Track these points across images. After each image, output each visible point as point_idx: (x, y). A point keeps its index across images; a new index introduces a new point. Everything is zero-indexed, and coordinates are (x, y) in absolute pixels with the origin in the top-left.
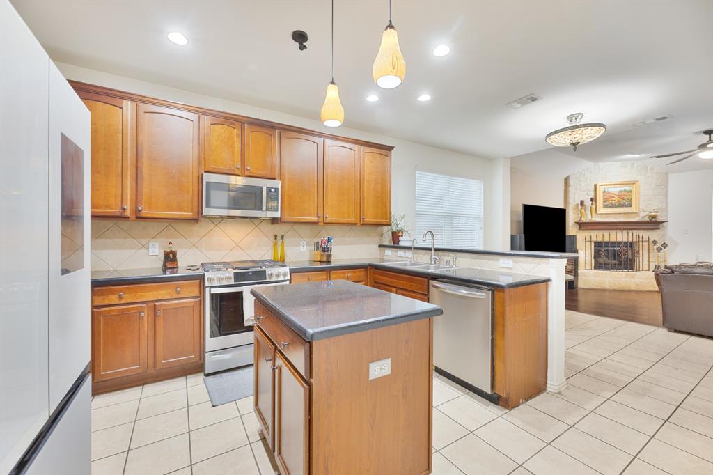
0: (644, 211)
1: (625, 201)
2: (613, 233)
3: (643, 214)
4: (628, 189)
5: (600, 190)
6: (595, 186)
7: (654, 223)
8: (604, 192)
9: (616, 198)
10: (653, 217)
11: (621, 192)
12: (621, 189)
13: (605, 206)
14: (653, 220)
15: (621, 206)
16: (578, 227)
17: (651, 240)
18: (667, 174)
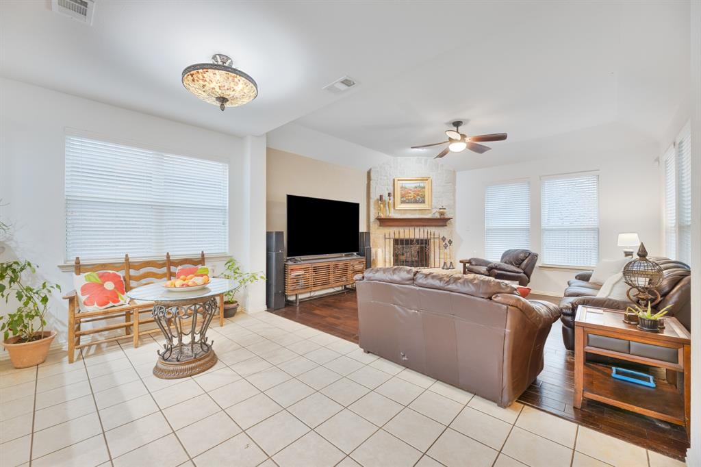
0: (436, 208)
1: (419, 198)
2: (407, 230)
3: (434, 211)
4: (422, 185)
5: (398, 185)
6: (394, 180)
7: (442, 221)
8: (402, 187)
9: (412, 194)
10: (442, 214)
11: (416, 187)
12: (416, 185)
13: (403, 202)
14: (442, 216)
15: (416, 202)
16: (378, 223)
17: (441, 237)
18: (454, 172)
